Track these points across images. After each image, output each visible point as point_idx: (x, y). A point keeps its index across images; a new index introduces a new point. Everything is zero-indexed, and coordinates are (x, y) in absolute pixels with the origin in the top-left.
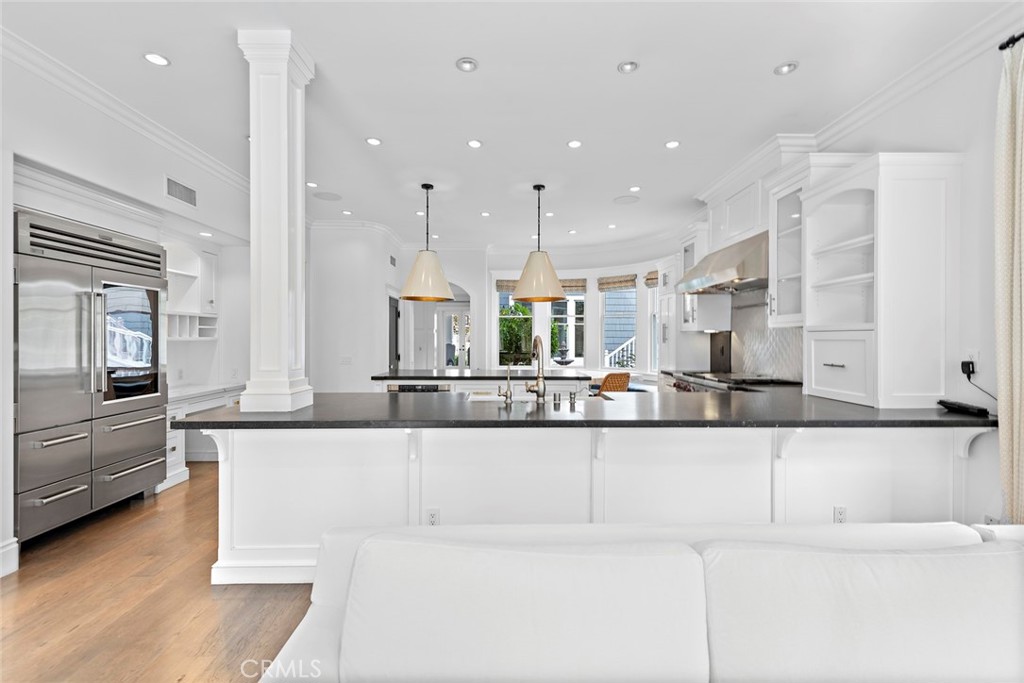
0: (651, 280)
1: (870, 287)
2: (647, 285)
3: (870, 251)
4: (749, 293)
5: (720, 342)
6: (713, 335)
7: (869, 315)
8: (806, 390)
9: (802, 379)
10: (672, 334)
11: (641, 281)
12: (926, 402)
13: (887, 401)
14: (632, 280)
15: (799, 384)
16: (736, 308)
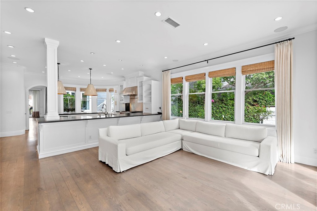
0: (111, 90)
1: (151, 98)
2: (109, 92)
3: (151, 92)
4: (133, 97)
5: (128, 105)
6: (126, 104)
7: (151, 101)
8: (143, 112)
9: (143, 110)
10: (118, 103)
11: (108, 91)
12: (157, 113)
13: (153, 113)
14: (105, 90)
15: (142, 112)
16: (131, 99)
